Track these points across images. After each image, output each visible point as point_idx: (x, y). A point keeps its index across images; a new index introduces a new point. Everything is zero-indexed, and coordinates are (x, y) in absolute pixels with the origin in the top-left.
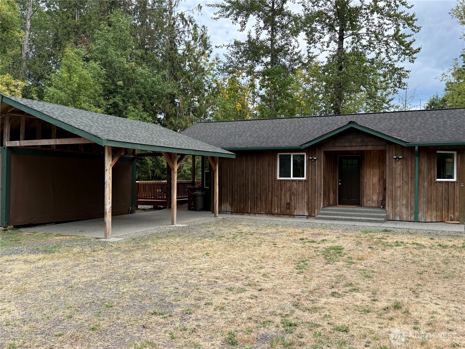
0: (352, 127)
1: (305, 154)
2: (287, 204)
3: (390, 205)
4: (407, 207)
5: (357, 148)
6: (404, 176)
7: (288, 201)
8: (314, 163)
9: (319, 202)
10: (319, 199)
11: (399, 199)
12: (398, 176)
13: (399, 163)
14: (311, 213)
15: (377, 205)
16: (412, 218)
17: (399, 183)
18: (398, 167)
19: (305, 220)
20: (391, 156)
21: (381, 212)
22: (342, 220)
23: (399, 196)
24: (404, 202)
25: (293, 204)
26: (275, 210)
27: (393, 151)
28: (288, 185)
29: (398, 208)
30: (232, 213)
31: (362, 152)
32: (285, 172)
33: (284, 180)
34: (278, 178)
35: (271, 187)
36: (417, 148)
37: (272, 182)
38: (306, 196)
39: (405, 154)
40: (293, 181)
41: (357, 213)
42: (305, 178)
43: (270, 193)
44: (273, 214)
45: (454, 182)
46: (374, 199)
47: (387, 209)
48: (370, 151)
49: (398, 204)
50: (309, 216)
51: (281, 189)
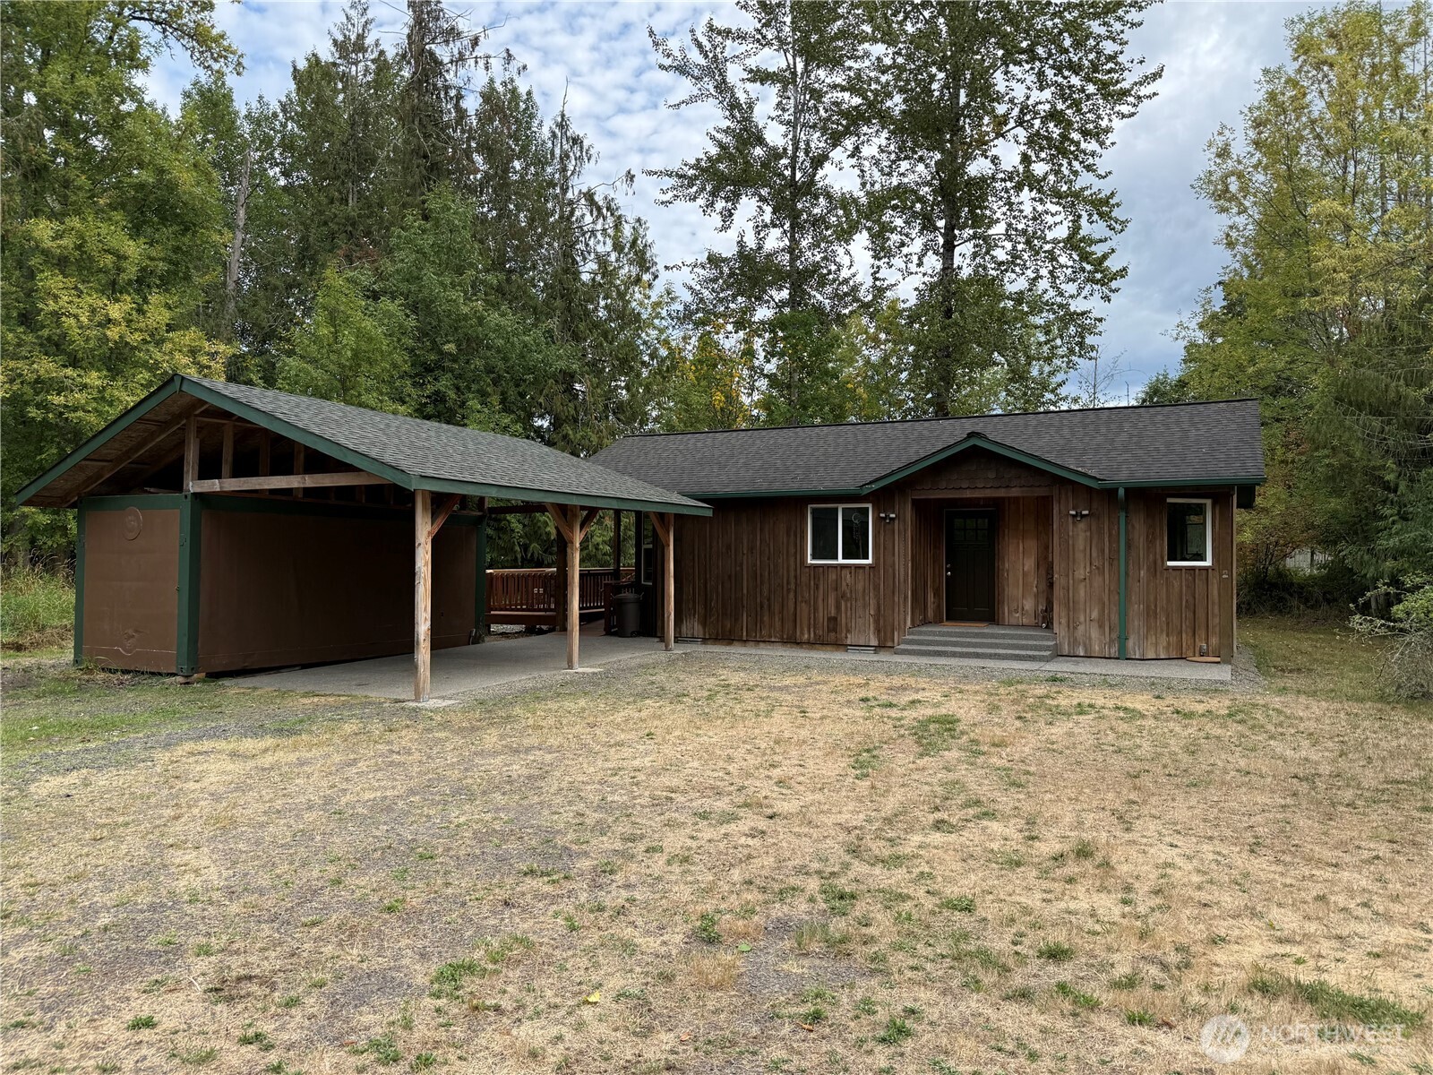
0: (974, 446)
1: (870, 506)
2: (829, 619)
3: (1064, 621)
4: (1101, 626)
5: (988, 493)
6: (1094, 555)
7: (833, 613)
8: (890, 527)
9: (902, 616)
10: (902, 609)
11: (1082, 606)
12: (1079, 556)
13: (1082, 526)
14: (885, 640)
15: (1033, 621)
16: (1114, 651)
17: (1082, 571)
18: (1080, 535)
19: (871, 657)
20: (1063, 510)
21: (1043, 638)
22: (954, 655)
23: (1082, 600)
24: (1095, 615)
25: (844, 621)
26: (802, 633)
27: (1067, 498)
28: (832, 576)
29: (1081, 628)
30: (705, 641)
31: (997, 502)
32: (824, 548)
33: (822, 566)
34: (810, 561)
35: (793, 581)
36: (1121, 492)
37: (796, 570)
38: (873, 602)
39: (1095, 505)
40: (843, 567)
41: (989, 641)
42: (869, 561)
43: (792, 595)
44: (798, 644)
45: (1206, 569)
46: (1026, 608)
47: (1056, 630)
48: (1017, 499)
49: (1082, 619)
50: (880, 647)
51: (817, 587)
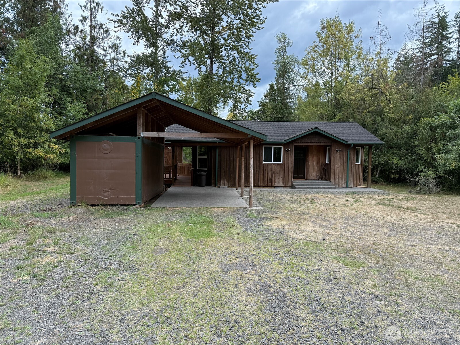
0: (316, 131)
1: (282, 147)
2: (269, 179)
3: (333, 178)
4: (342, 179)
5: (315, 144)
6: (341, 161)
7: (270, 177)
8: (288, 153)
9: (291, 178)
10: (291, 176)
11: (338, 174)
12: (338, 161)
13: (338, 153)
14: (286, 185)
15: (315, 179)
16: (345, 185)
17: (338, 165)
18: (338, 156)
19: (282, 189)
20: (334, 149)
22: (312, 188)
23: (338, 172)
24: (341, 176)
25: (274, 179)
26: (261, 184)
27: (335, 146)
28: (270, 167)
29: (337, 180)
30: (228, 187)
32: (268, 159)
33: (267, 164)
34: (263, 162)
35: (258, 168)
36: (352, 145)
37: (259, 165)
38: (282, 174)
39: (342, 148)
40: (274, 164)
42: (282, 162)
43: (258, 172)
44: (259, 187)
46: (314, 175)
47: (332, 181)
48: (322, 146)
49: (338, 177)
50: (284, 187)
51: (265, 170)
